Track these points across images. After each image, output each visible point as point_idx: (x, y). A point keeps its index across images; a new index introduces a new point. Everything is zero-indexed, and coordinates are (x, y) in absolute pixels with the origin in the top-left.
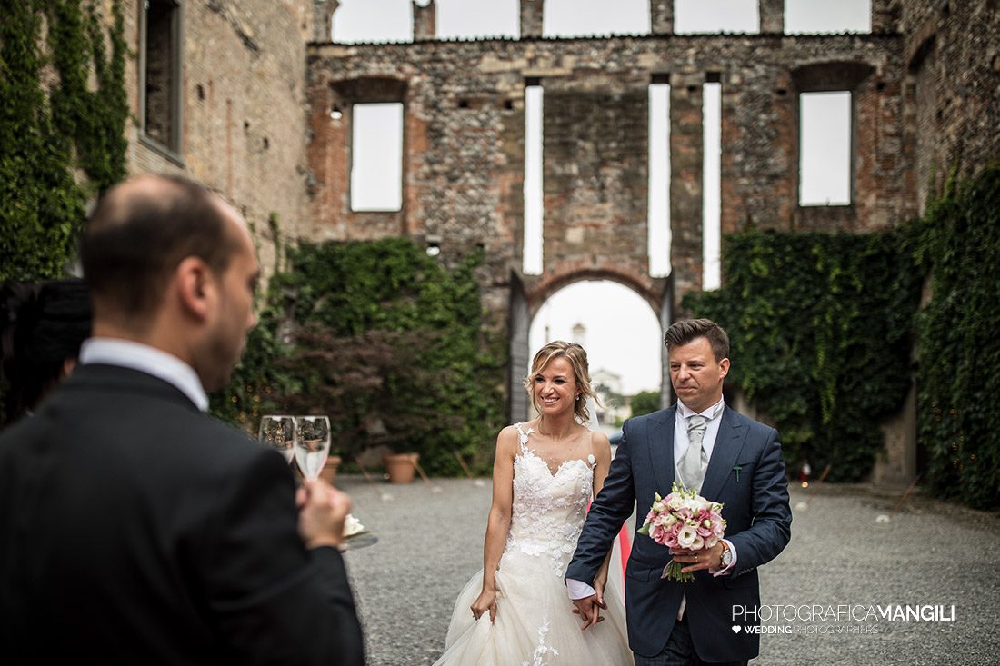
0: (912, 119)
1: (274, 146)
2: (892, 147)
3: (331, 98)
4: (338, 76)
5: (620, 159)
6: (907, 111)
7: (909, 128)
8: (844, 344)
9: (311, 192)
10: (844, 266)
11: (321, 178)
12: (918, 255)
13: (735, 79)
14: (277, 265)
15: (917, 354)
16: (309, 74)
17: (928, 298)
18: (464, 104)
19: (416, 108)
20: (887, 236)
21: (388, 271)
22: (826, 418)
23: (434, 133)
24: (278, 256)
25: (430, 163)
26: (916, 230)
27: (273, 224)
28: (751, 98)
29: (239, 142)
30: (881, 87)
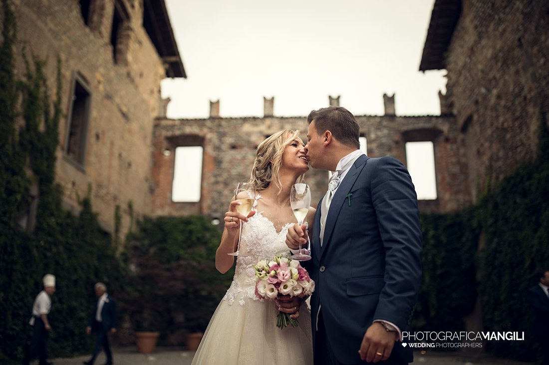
0: (465, 155)
1: (133, 167)
2: (456, 169)
3: (165, 144)
4: (169, 134)
5: (315, 174)
6: (462, 151)
7: (463, 160)
8: (439, 272)
9: (152, 191)
10: (436, 229)
11: (157, 184)
12: (474, 223)
13: (373, 136)
14: (130, 229)
15: (479, 276)
16: (154, 133)
17: (482, 245)
18: (233, 147)
19: (209, 149)
20: (457, 214)
21: (191, 232)
22: (433, 313)
23: (218, 162)
24: (132, 223)
25: (215, 176)
26: (472, 211)
27: (130, 206)
28: (381, 146)
29: (115, 163)
30: (447, 140)
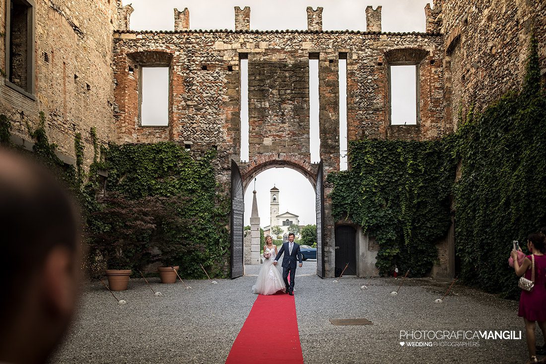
0: (449, 79)
1: (93, 89)
2: (438, 95)
3: (128, 62)
4: (132, 51)
5: (292, 99)
6: (446, 75)
7: (448, 85)
8: (415, 202)
9: (116, 116)
10: (415, 159)
11: (122, 108)
12: (453, 154)
13: (355, 57)
14: (96, 157)
15: (454, 206)
16: (115, 48)
17: (459, 176)
18: (204, 68)
19: (177, 69)
20: (437, 142)
21: (161, 161)
22: (407, 242)
23: (188, 83)
24: (96, 151)
25: (185, 100)
26: (452, 139)
27: (93, 134)
28: (363, 67)
29: (71, 86)
30: (432, 62)
